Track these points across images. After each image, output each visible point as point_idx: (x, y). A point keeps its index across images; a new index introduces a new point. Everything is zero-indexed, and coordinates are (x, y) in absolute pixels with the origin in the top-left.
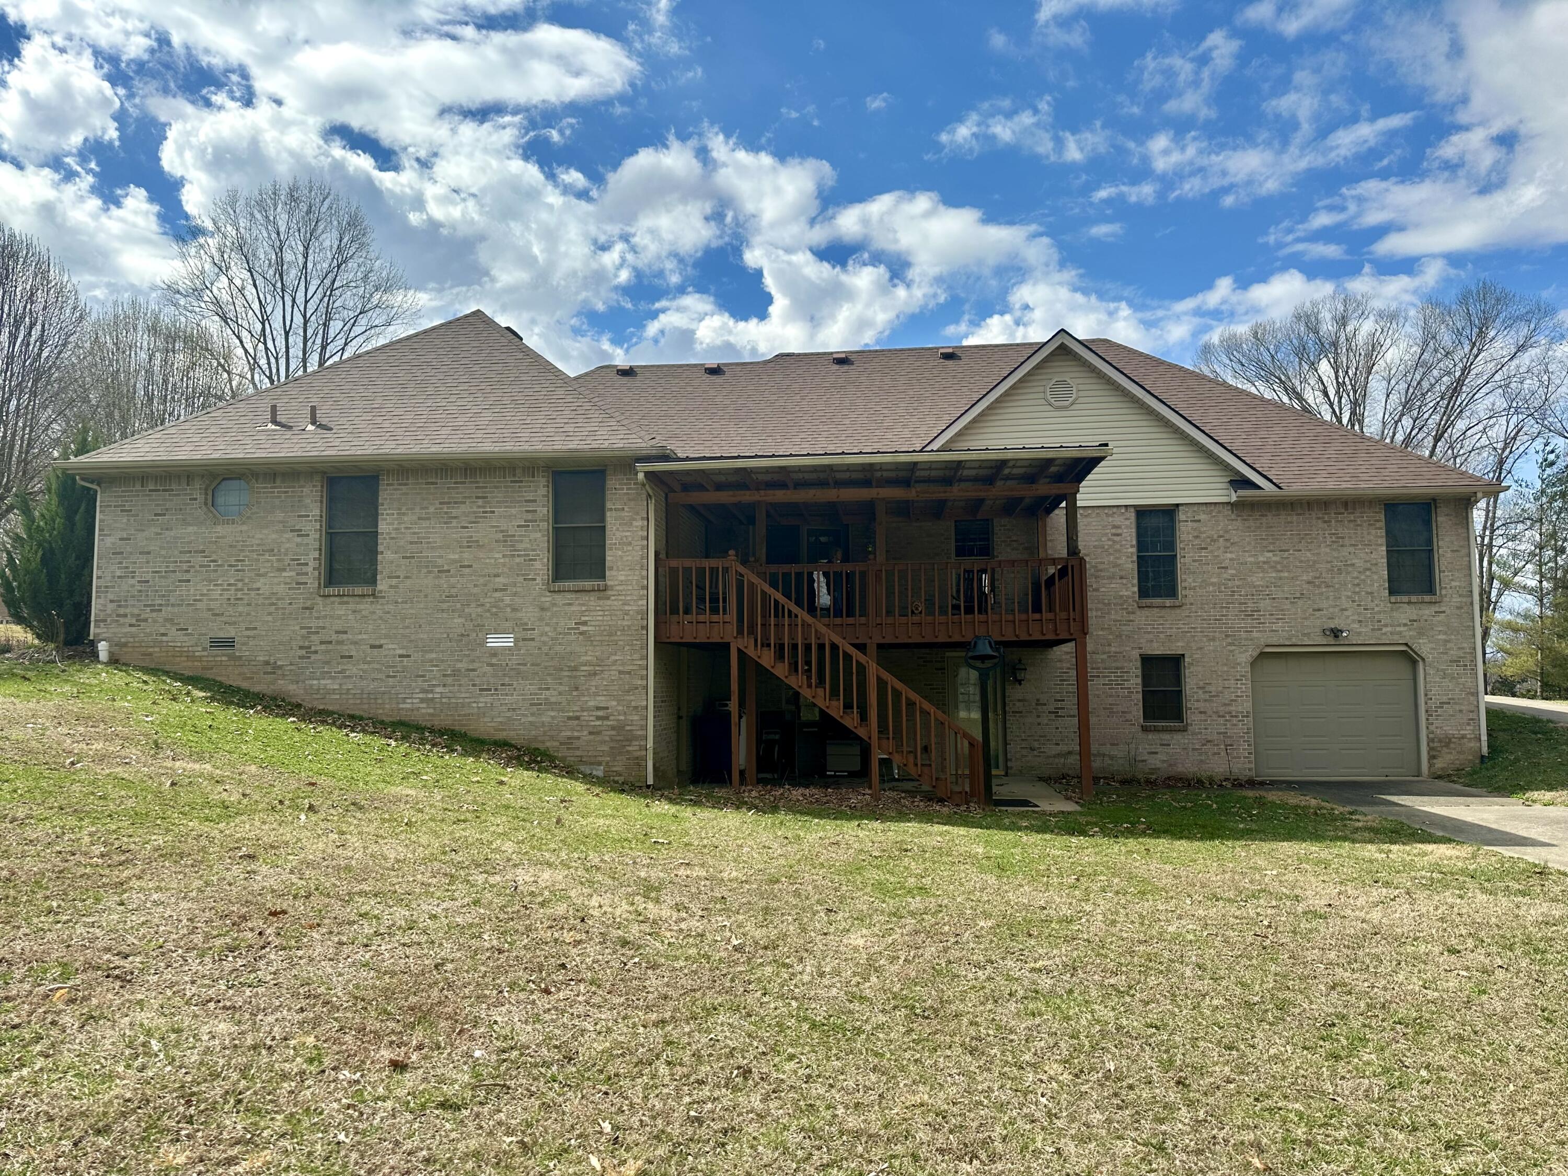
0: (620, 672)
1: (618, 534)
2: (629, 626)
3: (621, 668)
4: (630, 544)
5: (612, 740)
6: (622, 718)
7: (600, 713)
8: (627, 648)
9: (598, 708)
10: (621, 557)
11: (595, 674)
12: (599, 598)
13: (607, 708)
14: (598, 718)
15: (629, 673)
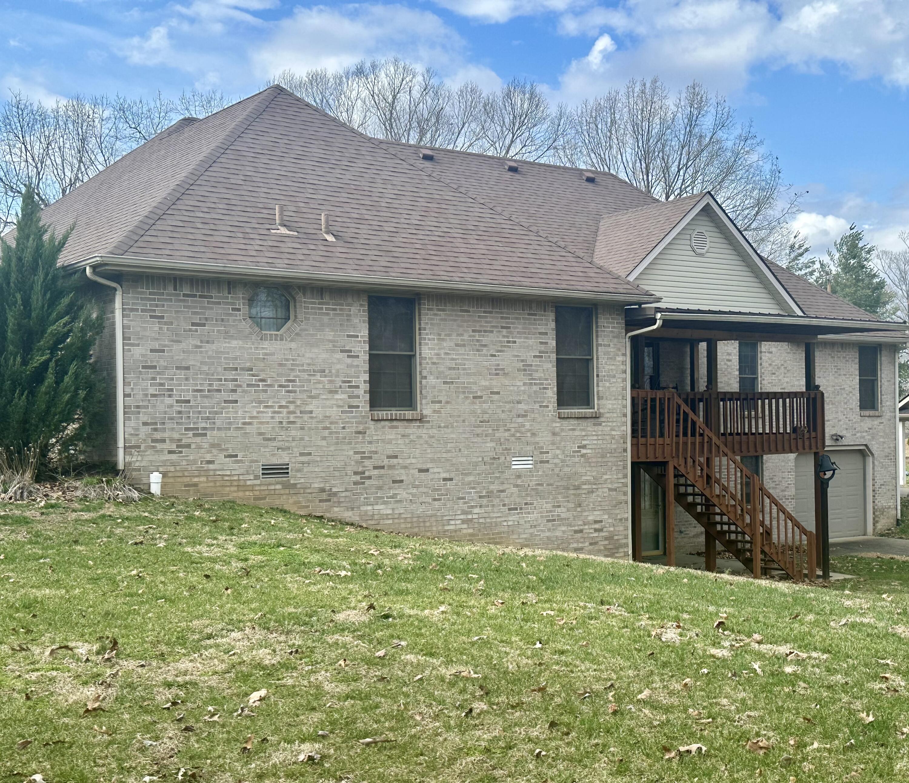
0: (610, 490)
1: (607, 367)
2: (615, 449)
3: (610, 486)
4: (614, 376)
5: (606, 549)
6: (612, 529)
7: (597, 526)
8: (614, 468)
9: (596, 522)
10: (609, 388)
11: (592, 492)
12: (595, 425)
13: (601, 521)
14: (596, 530)
15: (615, 490)
